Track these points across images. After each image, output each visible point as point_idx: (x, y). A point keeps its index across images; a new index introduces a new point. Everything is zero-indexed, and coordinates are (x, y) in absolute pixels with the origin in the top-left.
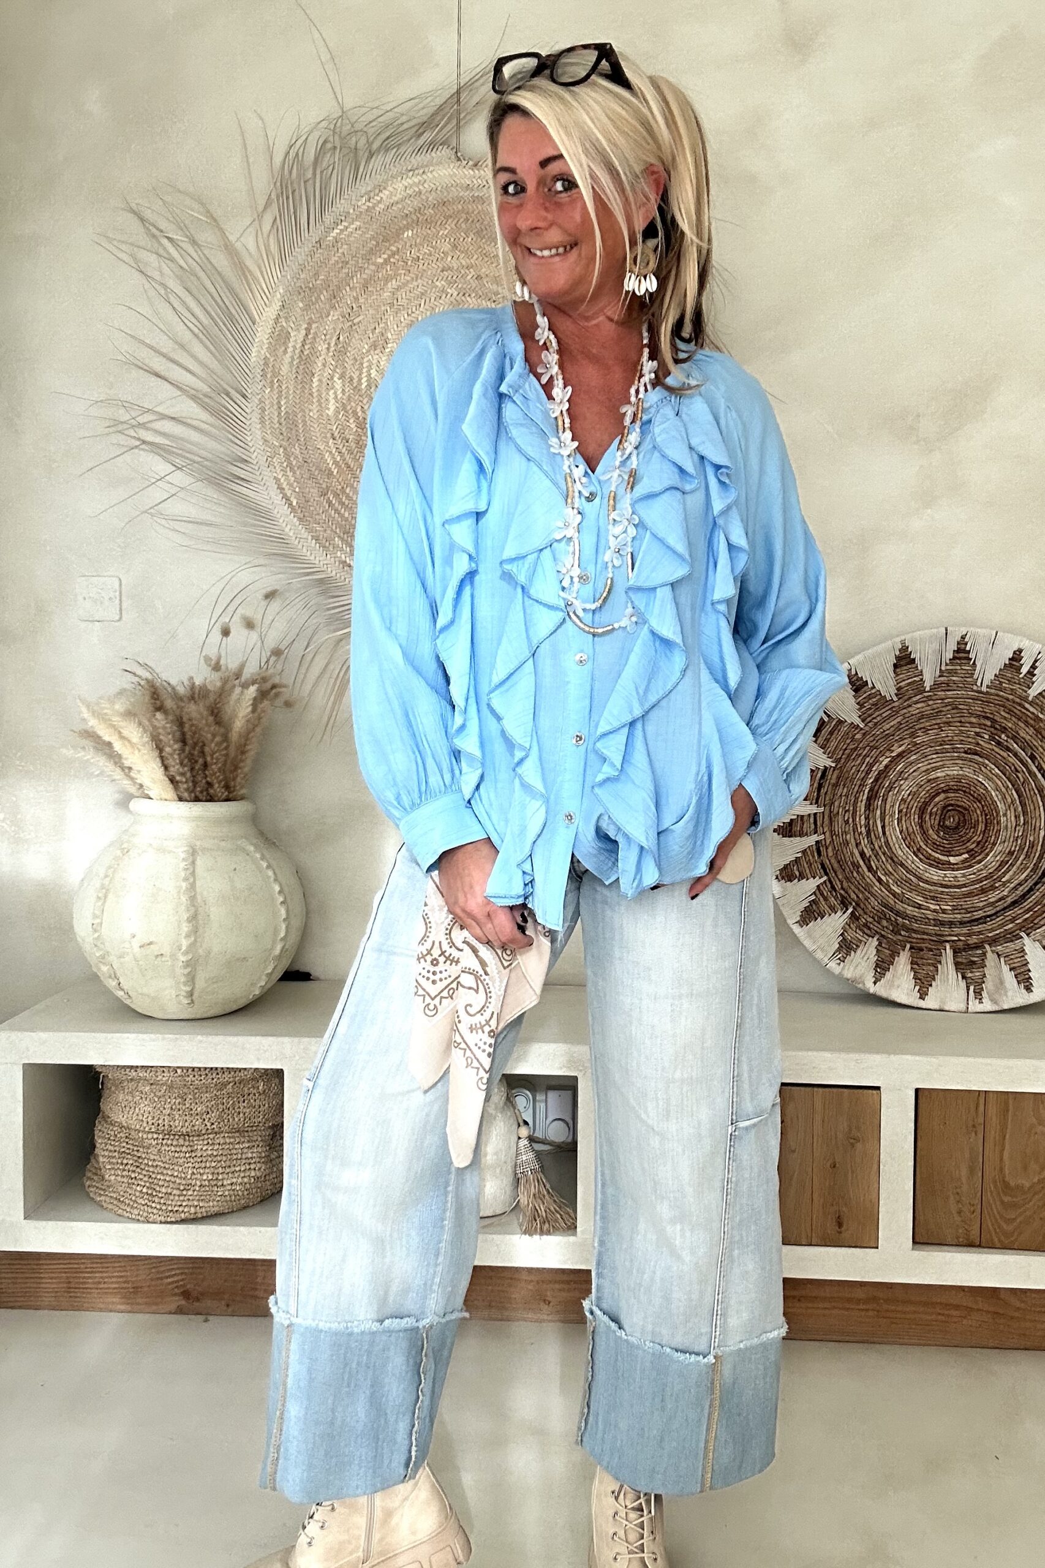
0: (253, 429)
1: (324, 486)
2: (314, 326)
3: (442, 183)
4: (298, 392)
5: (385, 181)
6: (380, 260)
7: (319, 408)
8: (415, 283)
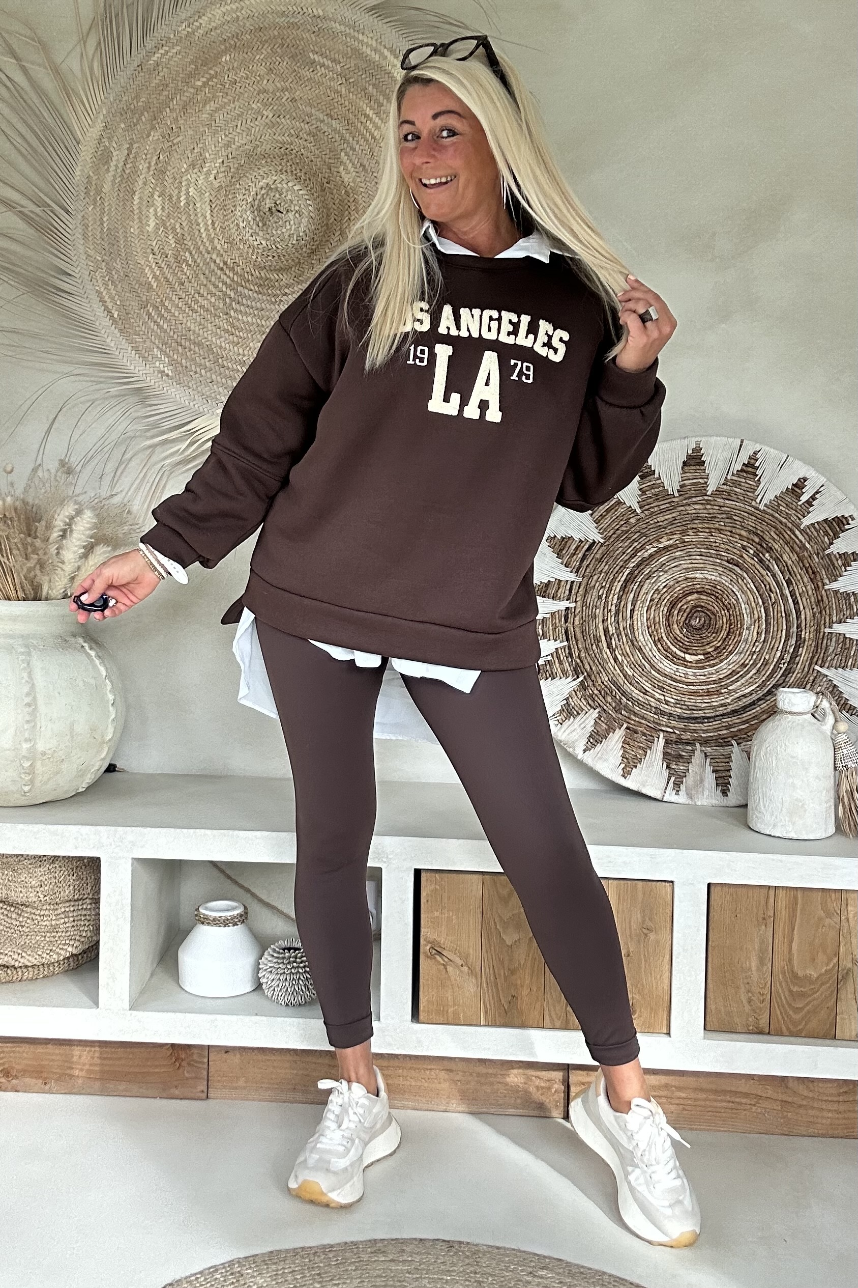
0: (77, 244)
1: (144, 299)
2: (136, 145)
3: (260, 10)
4: (120, 209)
5: (205, 8)
6: (199, 83)
7: (139, 224)
8: (233, 106)
